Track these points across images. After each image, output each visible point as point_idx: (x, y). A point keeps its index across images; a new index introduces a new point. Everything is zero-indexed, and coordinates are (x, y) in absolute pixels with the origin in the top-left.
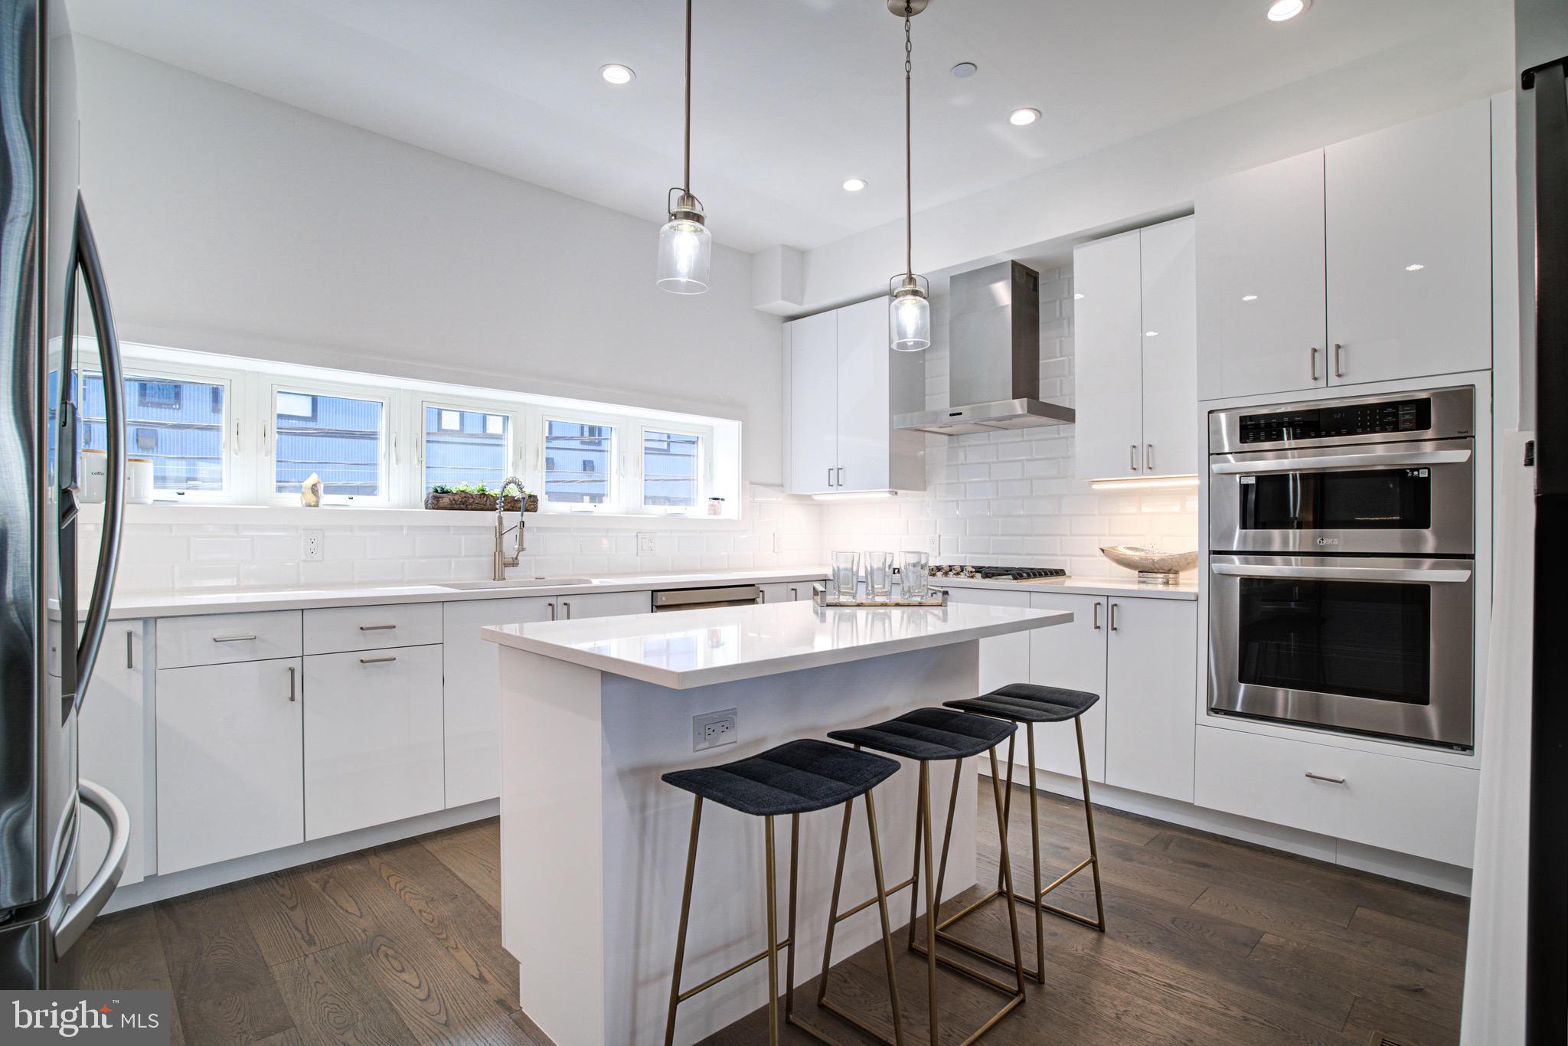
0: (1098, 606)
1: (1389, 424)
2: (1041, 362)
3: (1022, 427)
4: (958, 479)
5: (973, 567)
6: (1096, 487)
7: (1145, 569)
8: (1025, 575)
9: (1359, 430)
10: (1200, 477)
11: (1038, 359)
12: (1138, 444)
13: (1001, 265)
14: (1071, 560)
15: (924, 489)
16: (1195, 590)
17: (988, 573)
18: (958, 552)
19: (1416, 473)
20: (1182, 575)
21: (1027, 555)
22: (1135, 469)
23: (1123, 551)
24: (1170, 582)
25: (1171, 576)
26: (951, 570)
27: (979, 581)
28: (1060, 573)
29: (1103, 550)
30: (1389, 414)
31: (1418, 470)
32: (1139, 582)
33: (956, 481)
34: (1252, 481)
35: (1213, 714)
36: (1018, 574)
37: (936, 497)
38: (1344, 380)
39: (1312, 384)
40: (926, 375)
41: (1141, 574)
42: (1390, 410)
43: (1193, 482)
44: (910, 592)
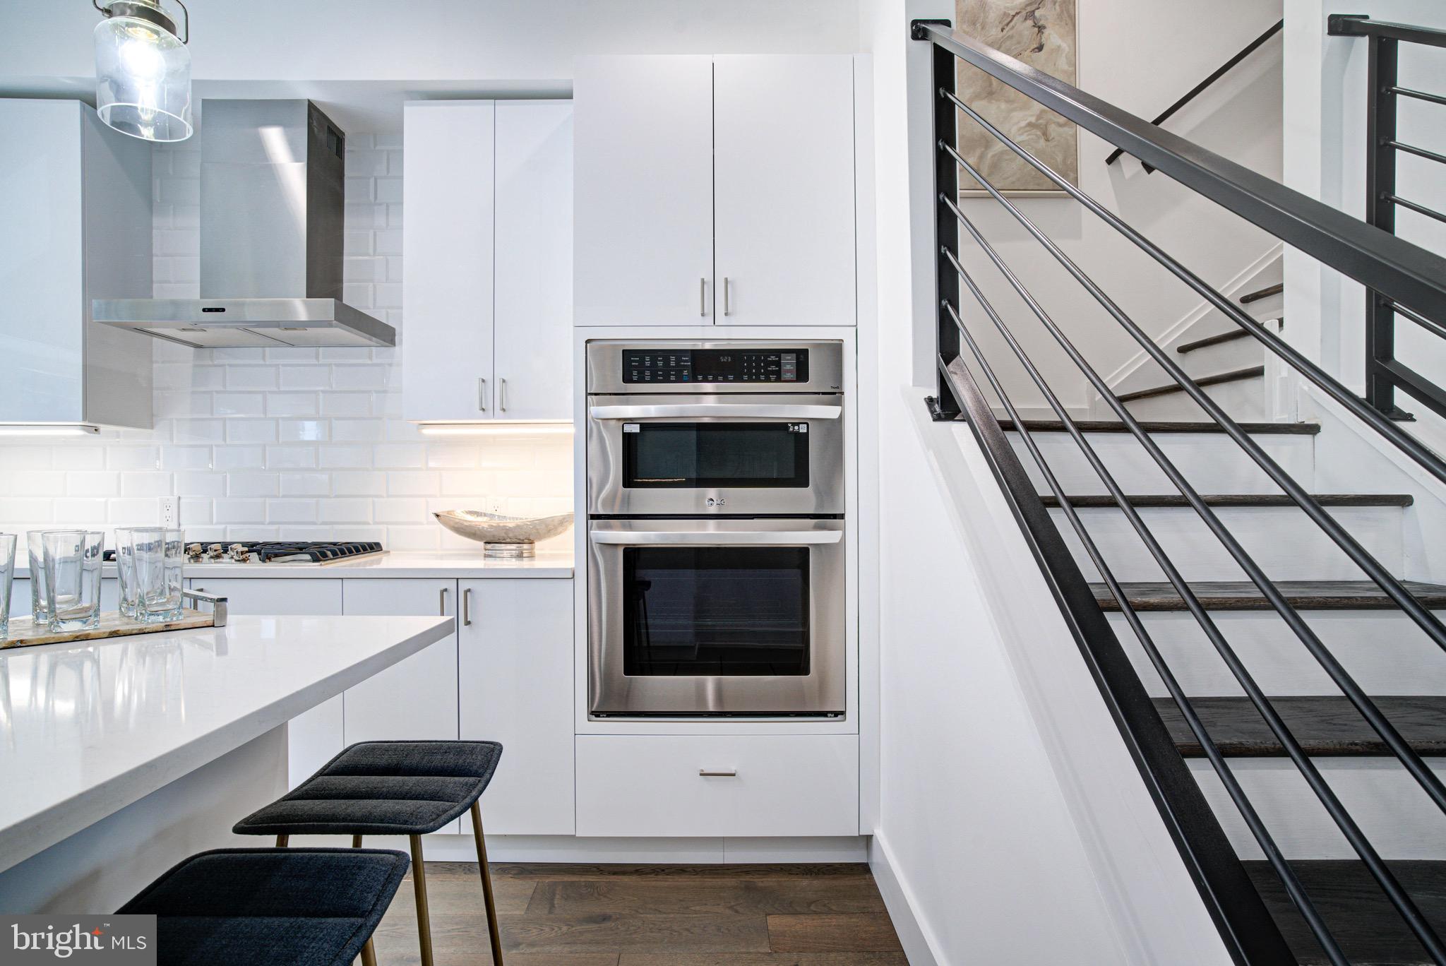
0: (445, 593)
1: (773, 372)
2: (346, 258)
3: (317, 344)
4: (212, 414)
5: (244, 544)
6: (427, 431)
7: (493, 540)
8: (329, 553)
9: (746, 377)
10: (576, 424)
11: (341, 254)
12: (489, 377)
13: (292, 104)
14: (388, 529)
15: (152, 427)
16: (570, 564)
17: (269, 552)
18: (211, 523)
19: (796, 428)
20: (538, 544)
21: (324, 523)
22: (483, 410)
23: (461, 516)
24: (525, 555)
25: (525, 546)
26: (205, 551)
27: (255, 565)
28: (373, 547)
29: (438, 516)
30: (773, 363)
31: (798, 424)
32: (486, 556)
33: (208, 416)
34: (635, 429)
35: (593, 718)
36: (321, 552)
37: (172, 439)
38: (732, 320)
39: (698, 319)
40: (154, 251)
41: (489, 546)
42: (773, 358)
43: (567, 429)
44: (144, 605)
